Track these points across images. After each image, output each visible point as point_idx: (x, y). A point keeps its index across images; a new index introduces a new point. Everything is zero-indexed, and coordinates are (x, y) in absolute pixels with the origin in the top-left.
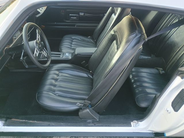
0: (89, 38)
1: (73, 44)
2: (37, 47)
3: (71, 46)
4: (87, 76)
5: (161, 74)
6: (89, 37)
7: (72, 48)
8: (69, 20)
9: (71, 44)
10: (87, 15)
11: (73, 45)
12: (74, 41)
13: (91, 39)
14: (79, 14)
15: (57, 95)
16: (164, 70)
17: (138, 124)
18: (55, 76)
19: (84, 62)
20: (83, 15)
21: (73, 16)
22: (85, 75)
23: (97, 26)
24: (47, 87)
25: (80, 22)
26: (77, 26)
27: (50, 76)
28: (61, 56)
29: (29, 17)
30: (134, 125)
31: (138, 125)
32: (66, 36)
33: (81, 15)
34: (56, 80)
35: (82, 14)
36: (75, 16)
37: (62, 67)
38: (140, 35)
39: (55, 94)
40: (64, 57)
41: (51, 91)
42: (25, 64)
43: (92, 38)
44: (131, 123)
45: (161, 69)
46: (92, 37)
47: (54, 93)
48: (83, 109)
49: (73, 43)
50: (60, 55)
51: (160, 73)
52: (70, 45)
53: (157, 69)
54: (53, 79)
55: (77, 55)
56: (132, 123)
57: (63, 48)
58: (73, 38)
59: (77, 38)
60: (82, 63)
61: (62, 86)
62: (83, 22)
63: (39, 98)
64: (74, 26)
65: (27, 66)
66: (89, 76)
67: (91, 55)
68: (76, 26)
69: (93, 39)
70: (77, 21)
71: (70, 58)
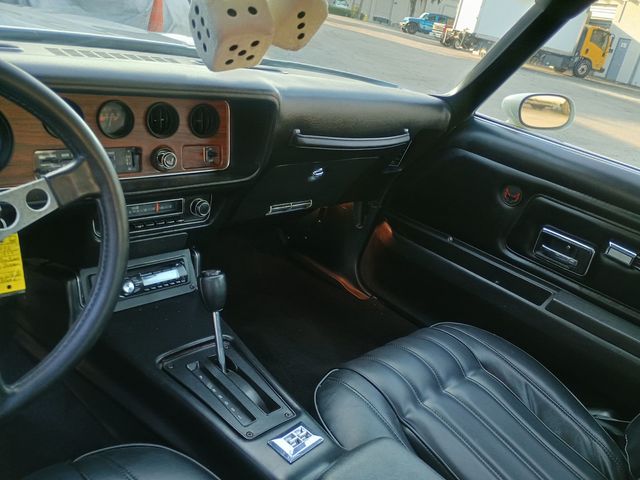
0: (590, 420)
1: (445, 397)
6: (605, 414)
11: (430, 401)
14: (601, 247)
20: (627, 260)
25: (586, 291)
26: (553, 307)
33: (612, 253)
35: (621, 254)
36: (573, 251)
43: (616, 432)
49: (452, 388)
58: (482, 354)
59: (505, 369)
62: (620, 308)
68: (548, 308)
70: (573, 277)
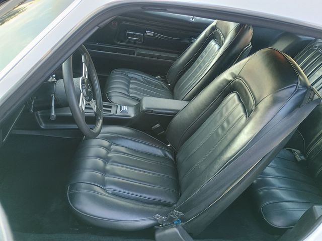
0: (157, 79)
1: (132, 88)
2: (84, 91)
3: (128, 91)
4: (163, 155)
5: (299, 160)
6: (159, 77)
7: (131, 95)
8: (125, 42)
9: (128, 86)
10: (158, 35)
11: (131, 91)
12: (131, 81)
13: (162, 81)
14: (144, 33)
15: (110, 192)
16: (303, 153)
18: (103, 151)
19: (158, 125)
20: (152, 35)
21: (133, 36)
22: (159, 152)
23: (176, 59)
24: (86, 175)
25: (144, 47)
26: (139, 54)
27: (93, 151)
28: (113, 110)
29: (98, 30)
32: (115, 71)
33: (148, 34)
34: (106, 159)
35: (150, 33)
36: (137, 36)
37: (116, 134)
38: (305, 91)
39: (105, 190)
40: (118, 113)
41: (98, 183)
42: (41, 119)
43: (163, 79)
45: (298, 151)
46: (165, 78)
47: (103, 187)
48: (166, 225)
49: (131, 86)
50: (110, 107)
51: (295, 158)
52: (126, 88)
53: (291, 151)
54: (99, 157)
55: (146, 111)
57: (113, 94)
58: (131, 75)
59: (136, 77)
60: (153, 127)
61: (119, 172)
63: (73, 197)
64: (133, 53)
65: (43, 125)
66: (165, 155)
67: (175, 114)
68: (137, 55)
69: (166, 82)
70: (139, 44)
71: (132, 115)
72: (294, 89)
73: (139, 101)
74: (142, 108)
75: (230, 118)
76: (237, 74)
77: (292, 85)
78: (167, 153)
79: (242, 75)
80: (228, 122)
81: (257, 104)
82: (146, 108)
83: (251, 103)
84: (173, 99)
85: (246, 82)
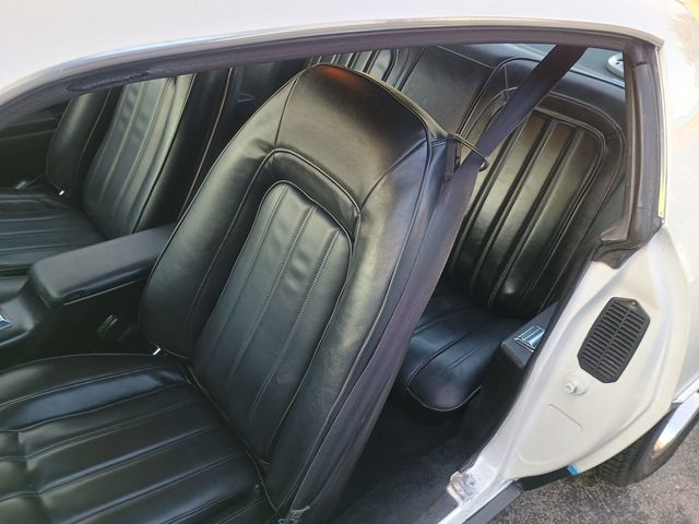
4: (158, 383)
6: (23, 184)
17: (469, 480)
22: (146, 382)
30: (462, 493)
31: (472, 484)
38: (443, 147)
43: (41, 187)
44: (445, 491)
56: (450, 489)
60: (100, 330)
66: (163, 380)
72: (424, 150)
73: (24, 271)
74: (47, 295)
75: (304, 247)
76: (272, 141)
77: (417, 144)
78: (166, 374)
79: (287, 142)
80: (303, 257)
81: (361, 204)
82: (60, 293)
83: (346, 204)
84: (106, 238)
85: (305, 157)
